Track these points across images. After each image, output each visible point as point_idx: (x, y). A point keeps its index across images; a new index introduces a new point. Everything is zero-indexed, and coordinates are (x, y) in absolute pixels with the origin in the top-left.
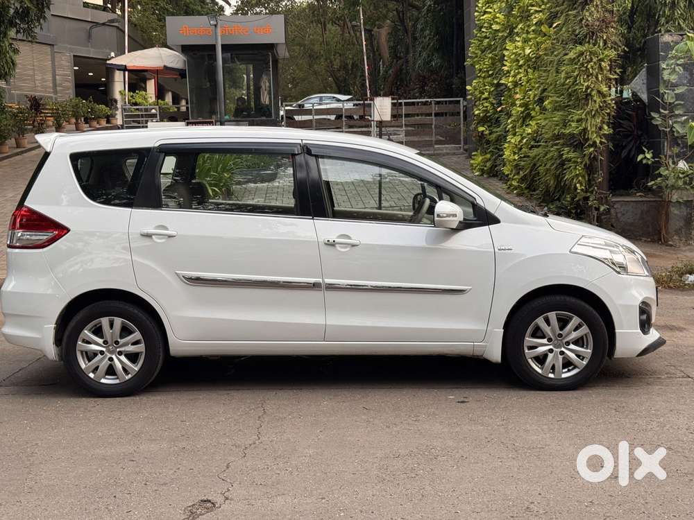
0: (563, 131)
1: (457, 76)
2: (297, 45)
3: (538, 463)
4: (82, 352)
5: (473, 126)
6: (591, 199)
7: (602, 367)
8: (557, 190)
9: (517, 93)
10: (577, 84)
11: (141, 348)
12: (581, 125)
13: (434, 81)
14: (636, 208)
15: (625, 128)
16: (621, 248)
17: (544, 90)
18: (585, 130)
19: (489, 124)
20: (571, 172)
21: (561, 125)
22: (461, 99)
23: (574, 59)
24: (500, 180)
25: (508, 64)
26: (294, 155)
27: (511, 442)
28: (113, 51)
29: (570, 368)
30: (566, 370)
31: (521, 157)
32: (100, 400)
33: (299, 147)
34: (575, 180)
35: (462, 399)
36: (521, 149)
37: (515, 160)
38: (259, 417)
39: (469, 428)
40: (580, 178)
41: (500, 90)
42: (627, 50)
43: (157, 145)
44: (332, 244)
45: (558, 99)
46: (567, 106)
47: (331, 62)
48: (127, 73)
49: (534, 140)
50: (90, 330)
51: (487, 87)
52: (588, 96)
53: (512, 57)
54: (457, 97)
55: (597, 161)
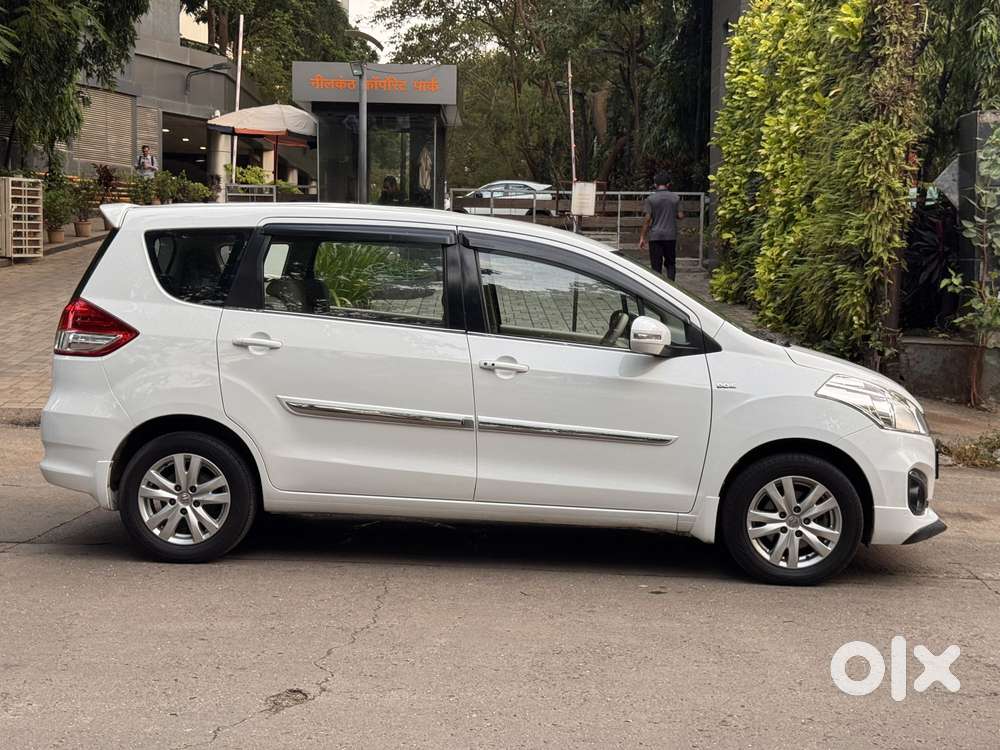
0: (837, 241)
1: (699, 162)
2: (480, 110)
3: (747, 671)
4: (145, 499)
5: (715, 232)
6: (873, 339)
7: (853, 556)
8: (826, 325)
9: (776, 187)
10: (859, 176)
11: (225, 498)
12: (862, 234)
13: (667, 167)
14: (935, 355)
15: (927, 242)
16: (887, 395)
17: (815, 183)
18: (867, 241)
19: (738, 230)
20: (846, 299)
21: (835, 233)
22: (702, 194)
23: (856, 141)
24: (750, 309)
25: (767, 146)
26: (445, 246)
27: (715, 644)
28: (218, 109)
29: (810, 555)
30: (804, 557)
31: (779, 277)
32: (166, 567)
33: (452, 235)
34: (850, 312)
35: (658, 590)
36: (779, 266)
37: (770, 280)
38: (378, 597)
39: (662, 624)
40: (858, 309)
41: (754, 182)
42: (933, 132)
43: (262, 224)
44: (490, 369)
45: (833, 197)
46: (845, 206)
47: (525, 136)
48: (236, 138)
49: (798, 253)
50: (158, 470)
51: (737, 178)
52: (873, 194)
53: (772, 136)
54: (698, 191)
55: (883, 284)
